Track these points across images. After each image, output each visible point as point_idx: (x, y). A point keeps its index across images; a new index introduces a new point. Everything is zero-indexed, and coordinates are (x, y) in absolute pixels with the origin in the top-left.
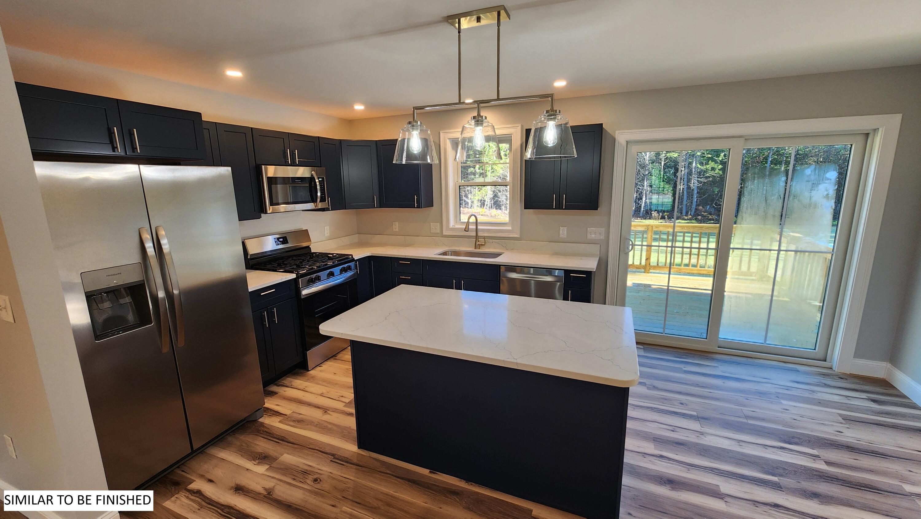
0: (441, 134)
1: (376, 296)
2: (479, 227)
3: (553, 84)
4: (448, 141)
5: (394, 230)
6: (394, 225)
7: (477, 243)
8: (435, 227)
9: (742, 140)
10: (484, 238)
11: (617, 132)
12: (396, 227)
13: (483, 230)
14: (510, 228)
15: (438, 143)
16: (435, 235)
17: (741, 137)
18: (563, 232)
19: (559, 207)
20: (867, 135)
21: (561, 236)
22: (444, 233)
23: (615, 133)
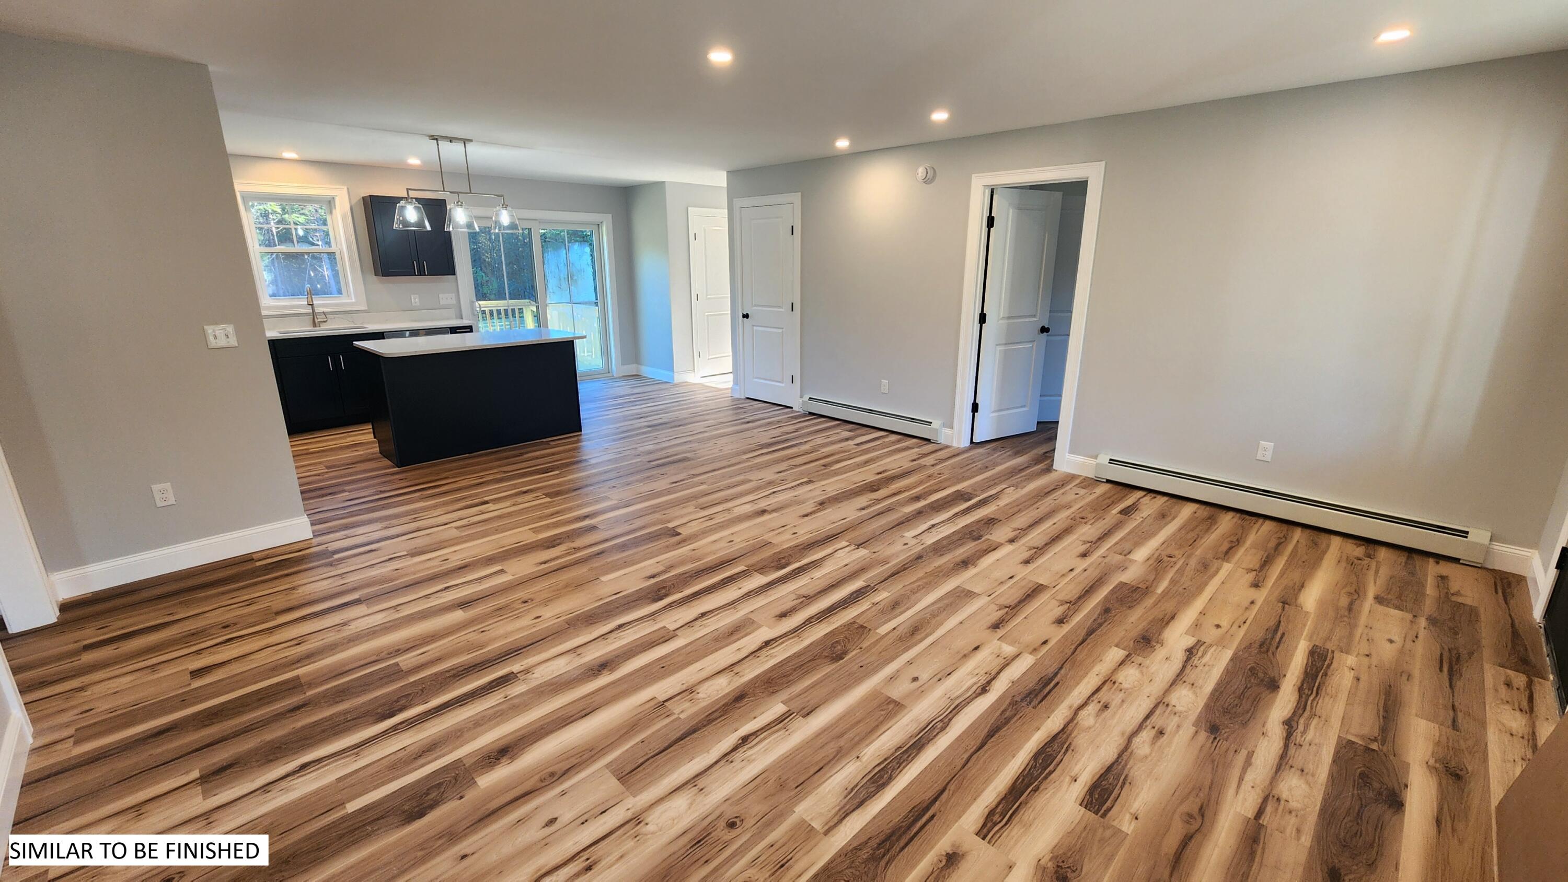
3: (406, 161)
7: (317, 321)
17: (536, 220)
18: (415, 300)
19: (422, 273)
20: (598, 225)
21: (414, 304)
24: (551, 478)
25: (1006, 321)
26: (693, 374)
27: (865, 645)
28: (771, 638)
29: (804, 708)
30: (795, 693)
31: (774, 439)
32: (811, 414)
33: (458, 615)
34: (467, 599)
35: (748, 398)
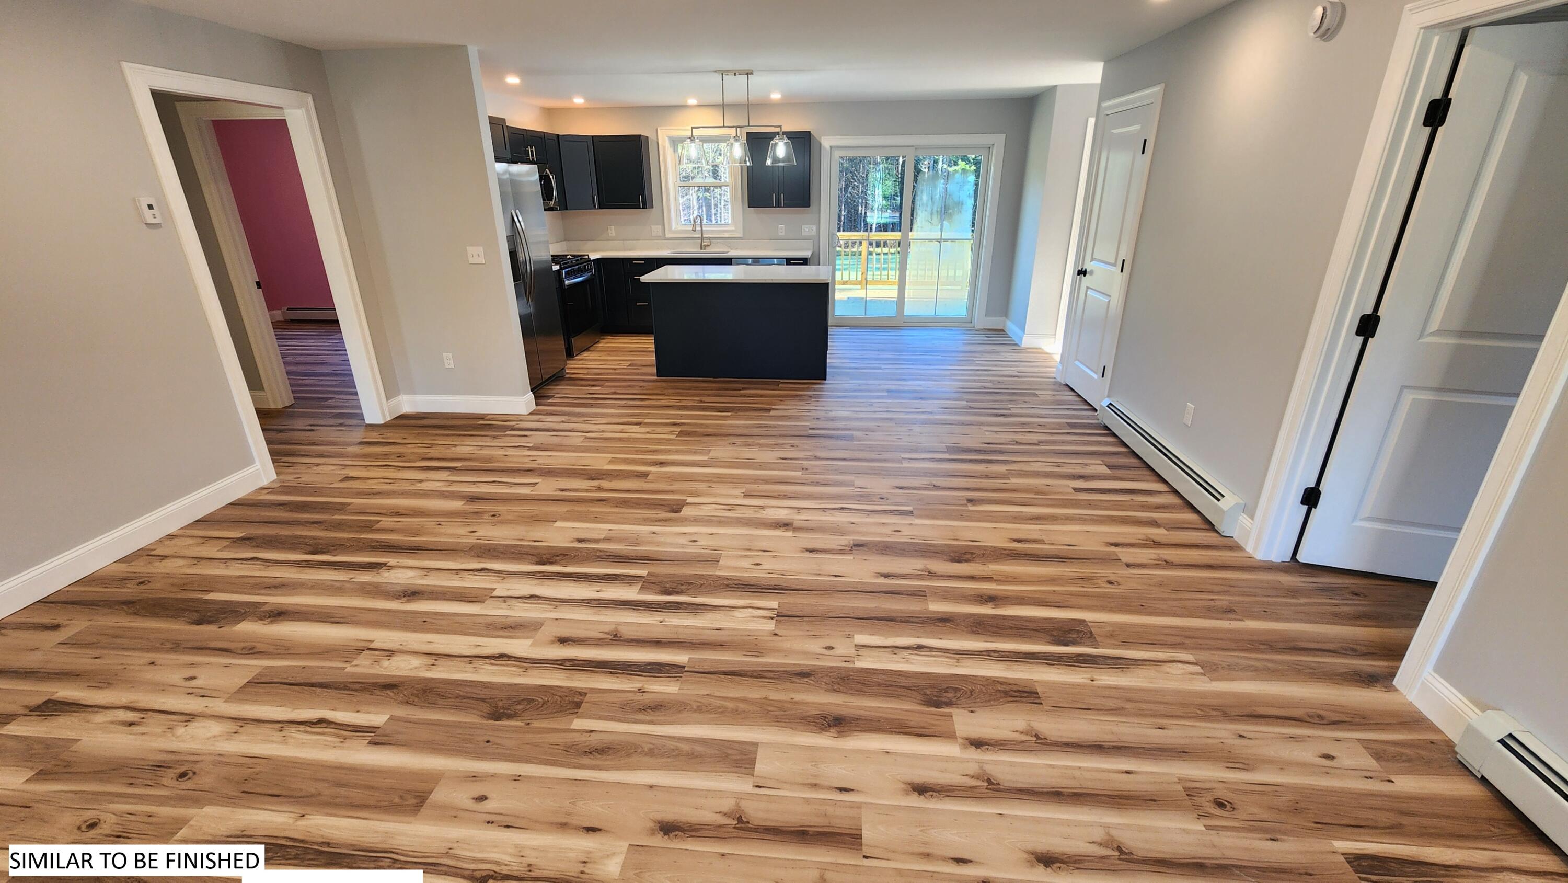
0: (659, 131)
1: (657, 268)
2: (704, 229)
3: (770, 96)
4: (667, 138)
5: (610, 235)
6: (609, 230)
7: (703, 244)
8: (656, 229)
9: (914, 148)
10: (710, 238)
11: (822, 138)
12: (612, 231)
13: (708, 232)
14: (734, 228)
15: (656, 139)
16: (658, 238)
17: (912, 146)
18: (782, 230)
19: (778, 205)
20: (990, 148)
21: (780, 234)
22: (667, 236)
23: (821, 138)
24: (712, 418)
25: (1452, 341)
26: (1053, 340)
27: (536, 724)
28: (514, 655)
29: (387, 736)
30: (414, 717)
31: (986, 445)
32: (1106, 428)
33: (457, 505)
34: (480, 496)
35: (1067, 385)
